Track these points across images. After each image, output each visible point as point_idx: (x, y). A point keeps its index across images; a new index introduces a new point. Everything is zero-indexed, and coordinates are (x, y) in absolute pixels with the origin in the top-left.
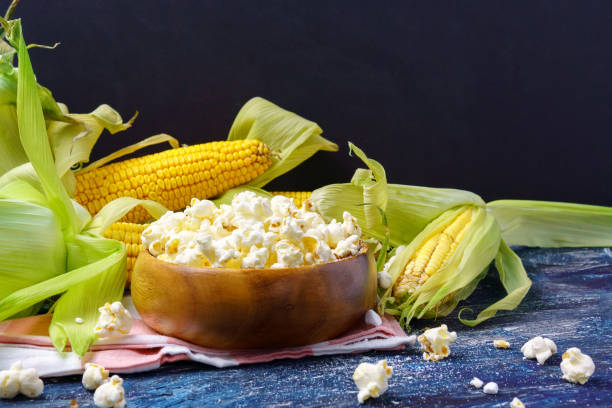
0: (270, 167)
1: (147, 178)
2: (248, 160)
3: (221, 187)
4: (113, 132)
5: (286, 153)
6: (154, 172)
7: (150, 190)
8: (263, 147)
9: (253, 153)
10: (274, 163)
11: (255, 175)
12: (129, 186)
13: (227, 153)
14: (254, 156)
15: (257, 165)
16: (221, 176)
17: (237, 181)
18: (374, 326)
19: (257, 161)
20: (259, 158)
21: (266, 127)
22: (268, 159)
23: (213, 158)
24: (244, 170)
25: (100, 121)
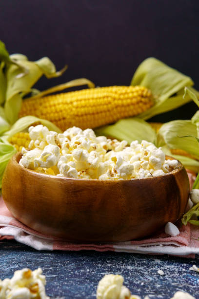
0: (151, 106)
1: (66, 107)
2: (134, 100)
3: (115, 117)
4: (49, 76)
5: (163, 98)
6: (71, 103)
7: (68, 114)
8: (147, 92)
9: (139, 96)
10: (155, 103)
11: (140, 111)
12: (54, 111)
13: (121, 94)
14: (139, 98)
15: (141, 104)
16: (115, 110)
17: (126, 114)
18: (170, 236)
19: (141, 101)
20: (143, 100)
21: (154, 79)
22: (150, 100)
23: (111, 97)
24: (132, 107)
25: (41, 68)
